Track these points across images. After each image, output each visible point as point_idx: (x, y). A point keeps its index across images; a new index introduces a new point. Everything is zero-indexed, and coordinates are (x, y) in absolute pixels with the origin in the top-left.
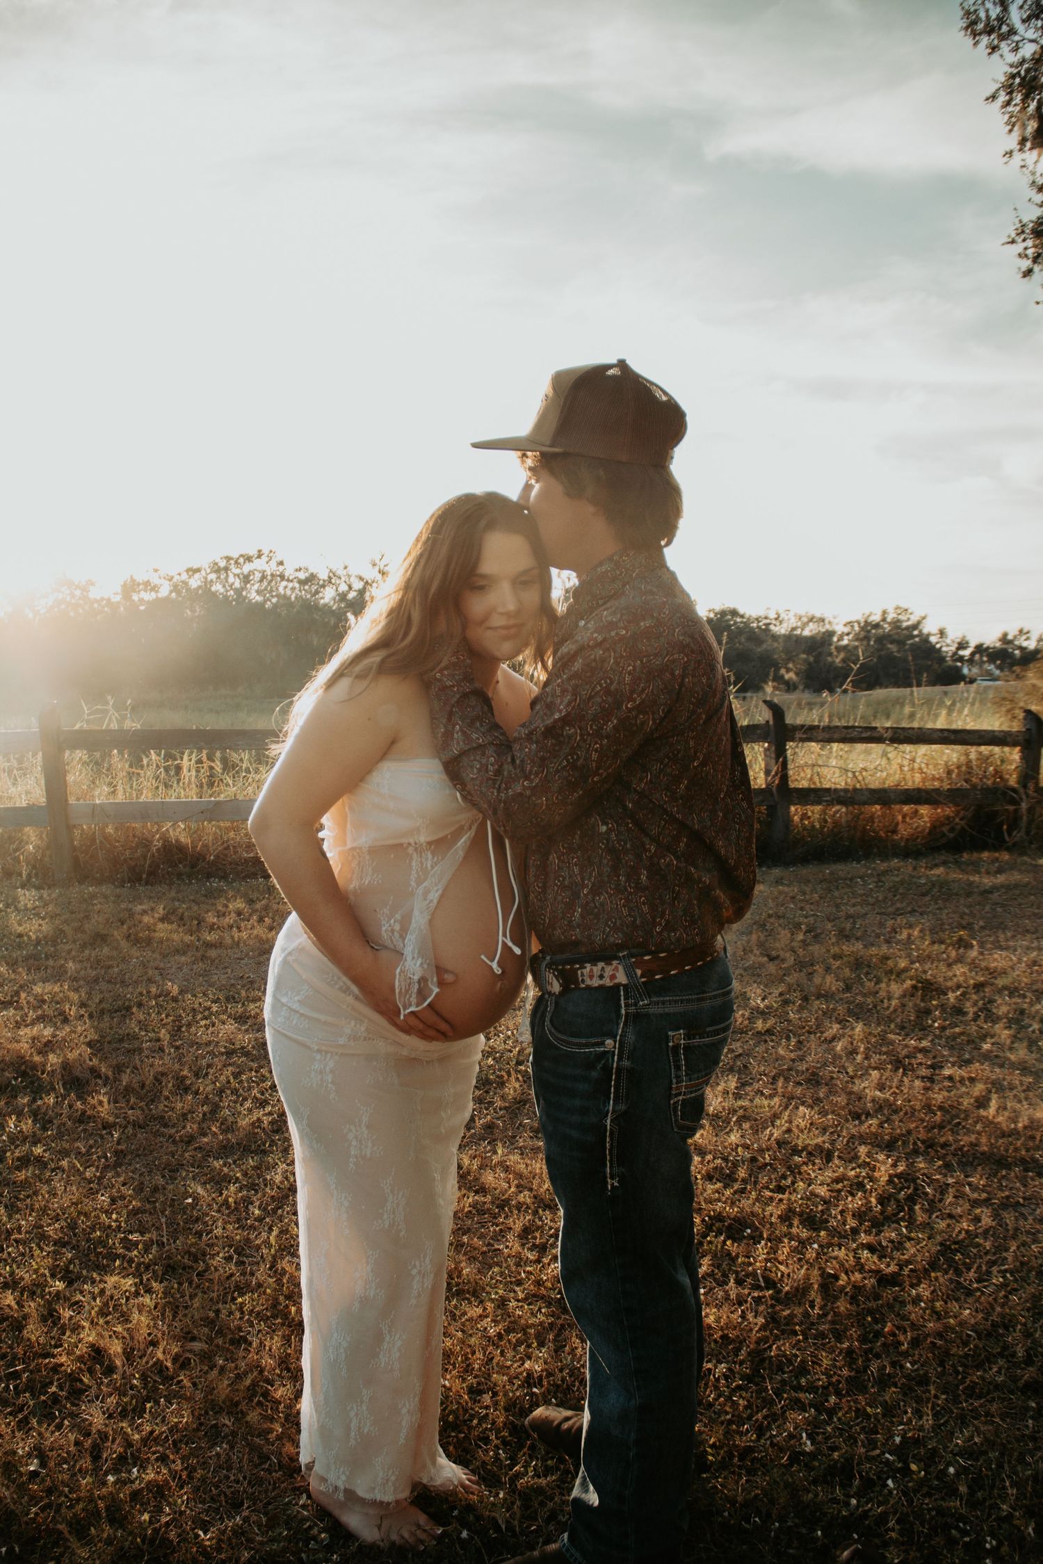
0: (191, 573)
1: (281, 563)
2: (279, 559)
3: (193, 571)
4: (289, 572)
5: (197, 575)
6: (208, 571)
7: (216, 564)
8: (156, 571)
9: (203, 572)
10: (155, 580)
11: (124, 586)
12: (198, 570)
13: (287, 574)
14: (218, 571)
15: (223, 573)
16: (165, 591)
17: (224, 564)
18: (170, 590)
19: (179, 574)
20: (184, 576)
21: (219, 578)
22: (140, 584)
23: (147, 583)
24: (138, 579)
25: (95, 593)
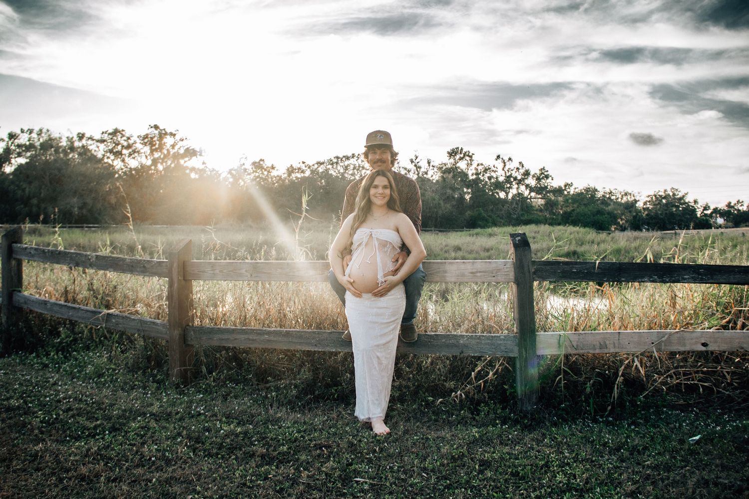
0: (319, 165)
3: (320, 163)
5: (322, 166)
6: (328, 164)
7: (331, 160)
10: (303, 167)
11: (288, 170)
12: (323, 163)
14: (332, 164)
15: (335, 165)
16: (308, 173)
17: (335, 160)
18: (310, 173)
19: (313, 165)
20: (316, 166)
21: (333, 167)
22: (296, 169)
23: (299, 169)
24: (294, 166)
25: (274, 173)
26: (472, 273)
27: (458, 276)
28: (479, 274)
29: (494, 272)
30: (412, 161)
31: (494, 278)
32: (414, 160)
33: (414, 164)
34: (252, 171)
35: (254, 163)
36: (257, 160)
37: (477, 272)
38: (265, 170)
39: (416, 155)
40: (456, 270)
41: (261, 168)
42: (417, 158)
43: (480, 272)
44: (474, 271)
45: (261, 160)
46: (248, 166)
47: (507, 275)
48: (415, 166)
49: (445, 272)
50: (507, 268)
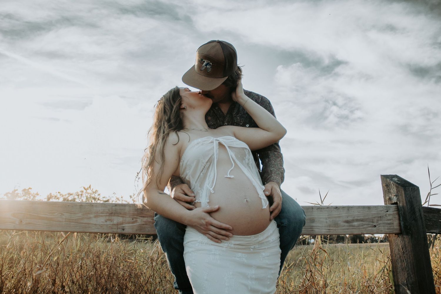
0: (69, 195)
1: (99, 195)
2: (99, 193)
3: (70, 194)
4: (101, 198)
5: (71, 196)
6: (75, 195)
7: (78, 193)
8: (59, 193)
9: (73, 195)
10: (59, 196)
11: (48, 196)
12: (71, 194)
13: (100, 199)
14: (78, 195)
15: (80, 196)
16: (61, 200)
17: (80, 193)
18: (62, 200)
19: (66, 195)
20: (67, 196)
21: (78, 197)
22: (53, 197)
23: (56, 197)
24: (52, 194)
25: (38, 198)
26: (347, 222)
27: (330, 226)
28: (356, 224)
29: (375, 220)
30: (131, 197)
31: (374, 229)
32: (132, 196)
33: (132, 199)
34: (22, 195)
35: (24, 190)
36: (27, 189)
37: (353, 221)
38: (32, 195)
39: (134, 194)
40: (326, 219)
41: (29, 194)
42: (134, 195)
43: (357, 220)
44: (350, 219)
45: (30, 188)
46: (20, 191)
47: (389, 224)
48: (133, 200)
49: (312, 220)
50: (389, 215)
